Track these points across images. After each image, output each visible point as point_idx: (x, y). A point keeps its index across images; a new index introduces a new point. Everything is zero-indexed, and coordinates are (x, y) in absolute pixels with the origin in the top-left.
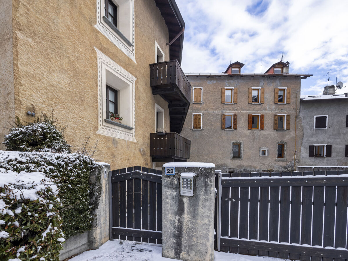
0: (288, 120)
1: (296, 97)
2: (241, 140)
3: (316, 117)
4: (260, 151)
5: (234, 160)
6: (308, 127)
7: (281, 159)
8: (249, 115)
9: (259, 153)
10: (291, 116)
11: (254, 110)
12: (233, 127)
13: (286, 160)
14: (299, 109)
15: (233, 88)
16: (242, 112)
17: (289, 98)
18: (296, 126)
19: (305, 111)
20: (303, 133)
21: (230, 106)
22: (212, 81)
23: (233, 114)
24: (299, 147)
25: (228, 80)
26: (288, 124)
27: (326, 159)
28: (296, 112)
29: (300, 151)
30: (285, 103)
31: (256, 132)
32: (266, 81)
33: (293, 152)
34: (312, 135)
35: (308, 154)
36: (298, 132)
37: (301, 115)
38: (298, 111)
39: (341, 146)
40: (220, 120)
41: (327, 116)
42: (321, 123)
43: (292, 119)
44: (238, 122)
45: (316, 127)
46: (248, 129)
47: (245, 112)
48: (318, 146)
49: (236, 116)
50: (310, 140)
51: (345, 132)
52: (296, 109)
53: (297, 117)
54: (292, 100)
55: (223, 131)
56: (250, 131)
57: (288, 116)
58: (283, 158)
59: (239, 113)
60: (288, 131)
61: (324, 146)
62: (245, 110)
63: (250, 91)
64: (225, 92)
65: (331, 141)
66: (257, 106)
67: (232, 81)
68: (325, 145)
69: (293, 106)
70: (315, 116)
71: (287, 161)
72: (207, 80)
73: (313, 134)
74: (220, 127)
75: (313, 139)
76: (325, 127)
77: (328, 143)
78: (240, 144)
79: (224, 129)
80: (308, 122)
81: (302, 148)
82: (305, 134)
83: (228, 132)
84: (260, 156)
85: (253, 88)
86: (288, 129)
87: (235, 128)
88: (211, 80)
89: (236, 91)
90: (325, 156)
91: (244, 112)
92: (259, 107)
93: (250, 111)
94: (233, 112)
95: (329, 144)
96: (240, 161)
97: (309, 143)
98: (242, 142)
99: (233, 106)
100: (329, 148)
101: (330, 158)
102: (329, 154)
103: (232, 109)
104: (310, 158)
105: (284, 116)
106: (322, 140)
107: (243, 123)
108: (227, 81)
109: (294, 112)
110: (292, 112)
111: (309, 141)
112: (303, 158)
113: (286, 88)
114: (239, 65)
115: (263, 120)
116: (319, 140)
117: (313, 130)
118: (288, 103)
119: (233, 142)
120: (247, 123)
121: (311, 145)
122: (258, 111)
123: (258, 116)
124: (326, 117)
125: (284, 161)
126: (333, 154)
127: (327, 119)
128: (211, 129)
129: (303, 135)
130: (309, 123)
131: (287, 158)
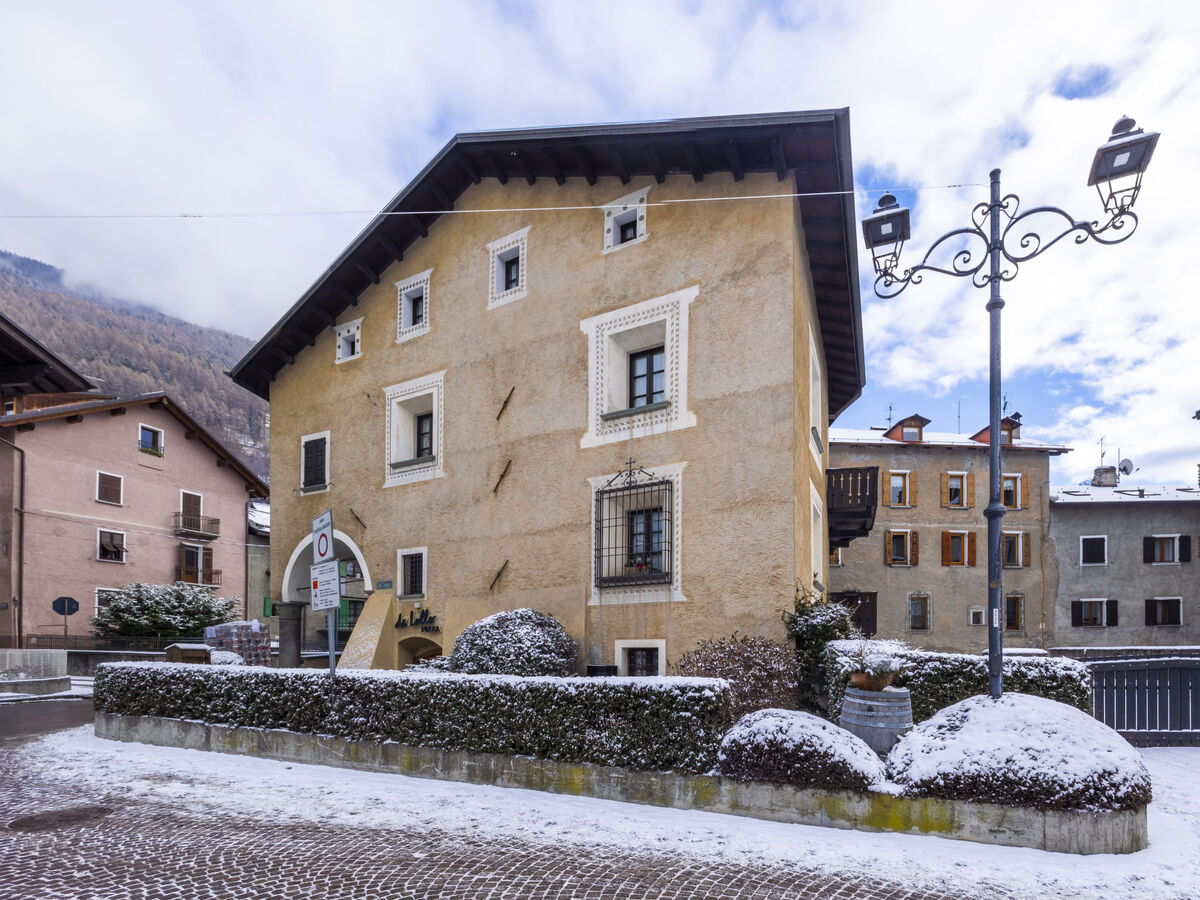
0: (1027, 544)
1: (1041, 495)
2: (928, 590)
3: (1084, 540)
4: (968, 614)
5: (914, 636)
6: (1068, 560)
7: (1014, 632)
8: (943, 533)
9: (968, 619)
10: (1032, 537)
11: (953, 522)
12: (909, 559)
13: (1026, 633)
14: (1047, 520)
15: (908, 472)
16: (928, 525)
17: (1026, 496)
18: (1042, 558)
19: (1060, 525)
20: (1058, 574)
21: (901, 512)
22: (862, 456)
23: (909, 531)
24: (1051, 605)
25: (897, 454)
26: (1027, 554)
27: (1107, 632)
28: (1042, 526)
29: (1054, 614)
30: (1019, 507)
31: (958, 570)
32: (978, 458)
33: (1039, 617)
34: (1076, 579)
35: (1069, 621)
36: (1046, 571)
37: (1053, 535)
38: (1046, 525)
39: (1135, 603)
40: (882, 544)
41: (1106, 537)
42: (1094, 551)
43: (1035, 542)
44: (920, 549)
45: (1084, 562)
46: (943, 565)
47: (936, 525)
48: (1091, 603)
49: (915, 534)
50: (1073, 588)
51: (1142, 572)
52: (1042, 521)
53: (1044, 538)
54: (1034, 502)
55: (889, 568)
56: (946, 569)
57: (1027, 536)
58: (1017, 628)
59: (922, 528)
60: (1026, 568)
61: (1101, 603)
62: (935, 521)
63: (945, 479)
64: (889, 481)
65: (1114, 592)
66: (960, 512)
67: (904, 457)
68: (1105, 600)
69: (1035, 514)
70: (1081, 538)
71: (1026, 636)
72: (850, 452)
73: (1078, 577)
74: (882, 559)
75: (1080, 588)
76: (1103, 561)
77: (1110, 596)
78: (925, 599)
79: (890, 565)
80: (1066, 550)
81: (1058, 608)
82: (1061, 575)
83: (901, 571)
84: (969, 625)
85: (950, 473)
86: (1027, 564)
87: (915, 563)
88: (859, 453)
89: (913, 479)
90: (1104, 624)
91: (933, 526)
92: (964, 515)
93: (944, 525)
94: (909, 525)
95: (1112, 598)
96: (926, 638)
97: (1070, 596)
98: (929, 593)
99: (909, 512)
100: (1113, 606)
101: (1115, 629)
102: (1113, 620)
103: (905, 519)
104: (1074, 628)
105: (1017, 535)
106: (1098, 588)
107: (930, 552)
108: (893, 456)
109: (1038, 527)
110: (1034, 528)
111: (1072, 591)
112: (1060, 628)
113: (1020, 475)
114: (920, 422)
115: (975, 545)
116: (1091, 589)
117: (1076, 567)
118: (1025, 508)
119: (910, 593)
120: (940, 551)
121: (1075, 599)
122: (963, 525)
123: (963, 534)
124: (1103, 540)
125: (1021, 637)
126: (1122, 620)
127: (1106, 543)
128: (861, 564)
129: (1058, 578)
130: (1070, 551)
131: (1027, 628)
